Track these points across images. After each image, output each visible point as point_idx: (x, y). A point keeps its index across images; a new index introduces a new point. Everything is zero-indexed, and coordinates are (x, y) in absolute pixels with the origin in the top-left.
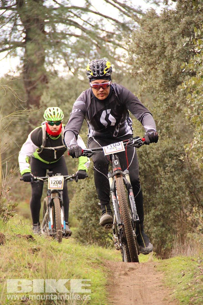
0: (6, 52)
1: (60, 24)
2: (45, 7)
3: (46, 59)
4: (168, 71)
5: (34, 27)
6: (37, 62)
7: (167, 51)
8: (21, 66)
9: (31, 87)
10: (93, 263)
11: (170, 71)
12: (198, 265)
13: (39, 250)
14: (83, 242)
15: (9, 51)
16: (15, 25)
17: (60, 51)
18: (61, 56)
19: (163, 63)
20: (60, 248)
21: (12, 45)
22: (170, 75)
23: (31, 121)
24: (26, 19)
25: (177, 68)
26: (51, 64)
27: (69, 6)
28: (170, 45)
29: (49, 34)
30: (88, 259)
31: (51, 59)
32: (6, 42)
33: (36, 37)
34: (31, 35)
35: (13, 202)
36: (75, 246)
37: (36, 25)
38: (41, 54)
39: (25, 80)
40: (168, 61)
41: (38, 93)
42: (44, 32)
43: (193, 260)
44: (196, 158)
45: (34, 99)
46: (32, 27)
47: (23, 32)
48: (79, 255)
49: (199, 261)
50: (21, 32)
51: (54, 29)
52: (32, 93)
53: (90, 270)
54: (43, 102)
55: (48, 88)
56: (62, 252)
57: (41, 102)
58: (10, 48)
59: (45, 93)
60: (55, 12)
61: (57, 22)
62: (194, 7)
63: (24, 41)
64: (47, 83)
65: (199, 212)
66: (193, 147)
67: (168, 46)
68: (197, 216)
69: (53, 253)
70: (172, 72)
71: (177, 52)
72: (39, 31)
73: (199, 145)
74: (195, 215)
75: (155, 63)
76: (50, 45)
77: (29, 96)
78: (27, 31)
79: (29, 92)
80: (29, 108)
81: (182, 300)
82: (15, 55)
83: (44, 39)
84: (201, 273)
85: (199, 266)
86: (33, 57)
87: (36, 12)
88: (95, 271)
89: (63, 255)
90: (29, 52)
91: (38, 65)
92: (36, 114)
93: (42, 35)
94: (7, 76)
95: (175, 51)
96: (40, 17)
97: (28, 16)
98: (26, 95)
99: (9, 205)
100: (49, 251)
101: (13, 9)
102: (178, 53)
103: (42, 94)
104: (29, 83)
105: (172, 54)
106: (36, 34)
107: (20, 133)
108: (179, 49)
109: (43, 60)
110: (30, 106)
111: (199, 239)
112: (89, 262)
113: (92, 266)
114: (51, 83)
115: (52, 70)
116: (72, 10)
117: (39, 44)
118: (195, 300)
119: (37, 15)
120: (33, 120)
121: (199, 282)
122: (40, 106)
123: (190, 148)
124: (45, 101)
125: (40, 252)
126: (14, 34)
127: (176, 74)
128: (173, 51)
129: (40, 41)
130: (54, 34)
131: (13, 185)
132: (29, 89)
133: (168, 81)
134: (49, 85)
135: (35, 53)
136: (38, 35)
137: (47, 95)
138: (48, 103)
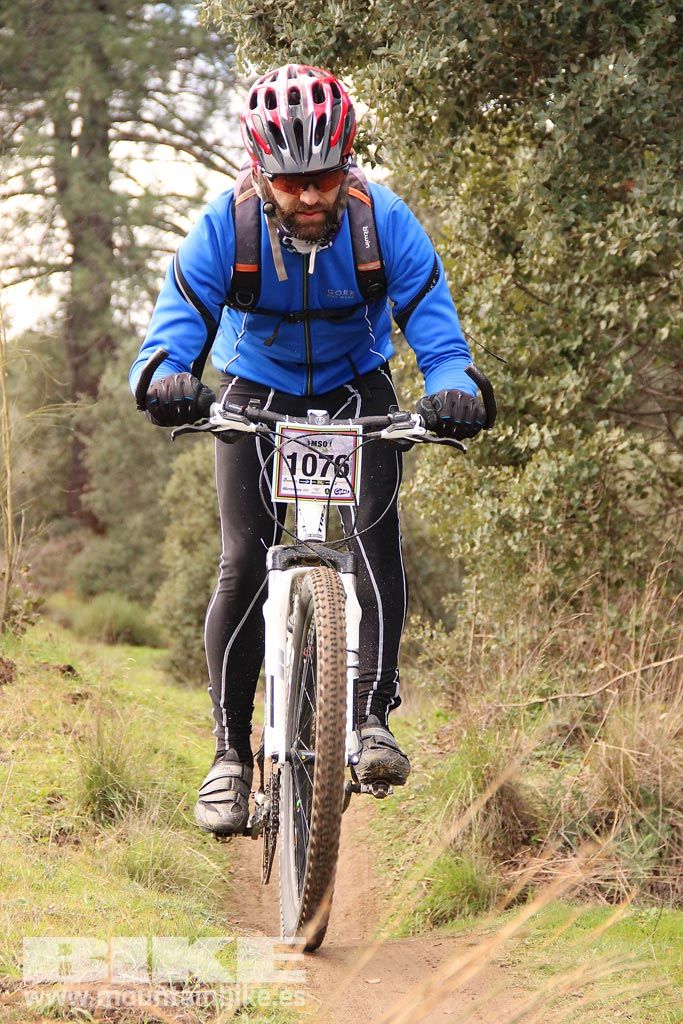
0: (31, 283)
1: (146, 227)
2: (113, 194)
3: (114, 300)
5: (89, 234)
6: (92, 306)
8: (60, 314)
9: (81, 357)
10: (199, 726)
12: (418, 734)
13: (87, 698)
14: (179, 680)
15: (38, 280)
16: (52, 227)
17: (144, 283)
18: (144, 294)
20: (131, 694)
21: (43, 269)
23: (78, 427)
24: (72, 217)
26: (124, 310)
27: (163, 192)
29: (121, 249)
30: (190, 718)
31: (123, 301)
32: (31, 263)
35: (35, 596)
36: (163, 690)
37: (93, 229)
38: (102, 291)
39: (72, 342)
41: (93, 371)
42: (111, 245)
43: (408, 725)
44: (420, 514)
45: (88, 380)
46: (86, 234)
47: (69, 241)
48: (170, 710)
49: (420, 727)
50: (63, 241)
51: (132, 237)
52: (82, 369)
53: (193, 740)
54: (105, 388)
55: (116, 359)
56: (135, 703)
57: (101, 388)
58: (40, 275)
59: (109, 370)
60: (134, 203)
61: (136, 225)
62: (423, 201)
63: (69, 260)
64: (114, 347)
65: (424, 627)
66: (414, 490)
68: (418, 634)
69: (116, 705)
72: (99, 245)
73: (427, 486)
74: (416, 631)
76: (122, 272)
77: (76, 376)
78: (75, 240)
79: (76, 367)
80: (75, 399)
81: (383, 807)
82: (49, 290)
83: (111, 259)
84: (423, 752)
85: (420, 738)
86: (85, 298)
87: (93, 204)
88: (205, 744)
89: (136, 707)
90: (77, 288)
91: (95, 314)
92: (89, 413)
93: (106, 250)
94: (30, 331)
96: (105, 217)
97: (76, 212)
98: (69, 374)
99: (26, 602)
100: (107, 700)
101: (46, 196)
103: (102, 372)
104: (75, 351)
106: (93, 249)
107: (56, 452)
109: (105, 303)
110: (80, 395)
111: (423, 681)
112: (191, 723)
113: (195, 732)
114: (122, 348)
115: (125, 324)
116: (170, 200)
117: (98, 270)
118: (408, 806)
119: (97, 209)
120: (83, 425)
121: (418, 770)
122: (98, 396)
123: (408, 493)
124: (109, 387)
125: (88, 701)
126: (46, 248)
129: (101, 263)
130: (131, 248)
131: (38, 559)
132: (76, 360)
134: (119, 352)
135: (90, 290)
136: (98, 252)
137: (115, 373)
138: (116, 388)
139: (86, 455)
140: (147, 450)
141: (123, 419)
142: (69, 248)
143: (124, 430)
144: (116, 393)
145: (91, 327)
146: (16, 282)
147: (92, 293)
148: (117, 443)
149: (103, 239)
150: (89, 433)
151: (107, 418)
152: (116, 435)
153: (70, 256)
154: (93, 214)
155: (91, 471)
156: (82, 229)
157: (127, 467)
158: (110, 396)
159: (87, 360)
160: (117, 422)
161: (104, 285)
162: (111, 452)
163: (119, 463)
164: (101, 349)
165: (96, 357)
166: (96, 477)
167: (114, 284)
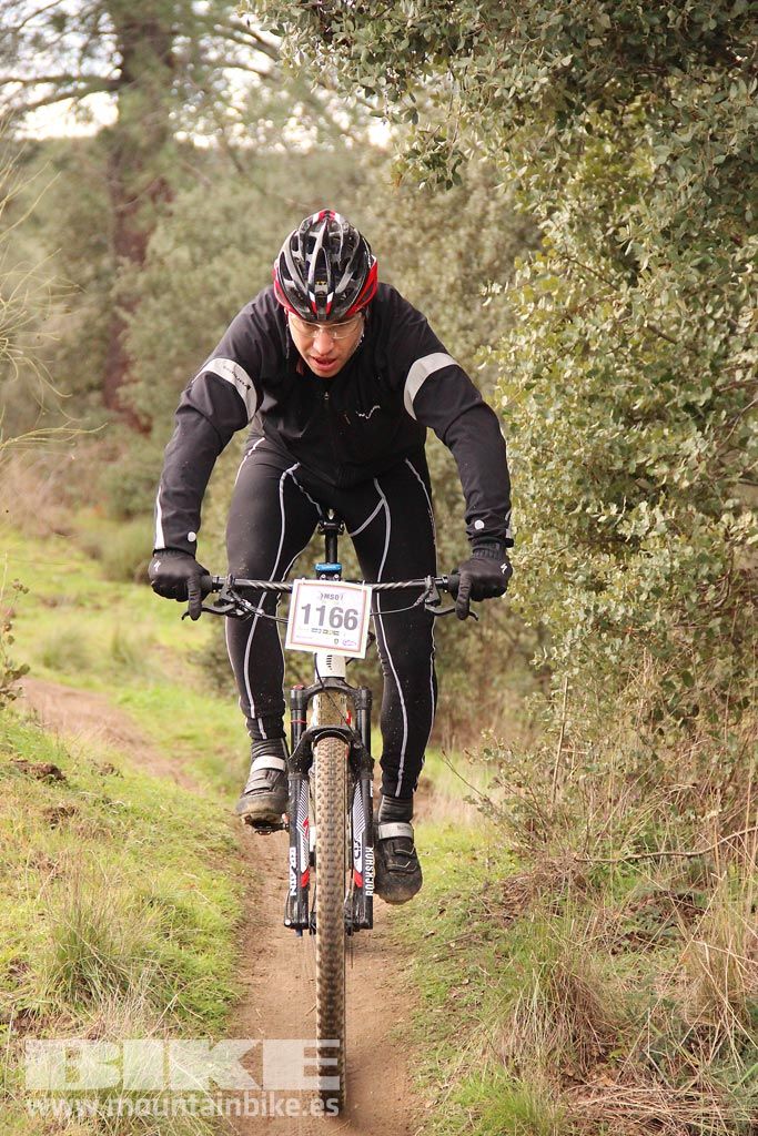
4: (472, 254)
5: (143, 46)
6: (144, 142)
7: (471, 203)
9: (127, 205)
11: (477, 254)
19: (462, 232)
22: (478, 264)
23: (119, 300)
25: (494, 249)
28: (482, 188)
33: (147, 75)
34: (134, 69)
37: (147, 40)
38: (159, 121)
39: (115, 183)
40: (474, 227)
41: (143, 224)
46: (138, 46)
47: (117, 49)
52: (127, 220)
54: (154, 252)
55: (170, 214)
57: (149, 250)
59: (160, 230)
63: (117, 75)
64: (169, 198)
67: (474, 188)
70: (482, 257)
71: (497, 209)
72: (155, 61)
75: (440, 224)
77: (121, 226)
79: (121, 215)
86: (135, 130)
87: (149, 9)
90: (125, 116)
91: (147, 152)
92: (133, 284)
95: (493, 205)
96: (164, 25)
102: (499, 212)
103: (153, 228)
104: (118, 194)
105: (486, 213)
106: (148, 67)
108: (502, 202)
110: (123, 260)
117: (152, 93)
119: (154, 16)
120: (125, 297)
122: (146, 262)
124: (160, 251)
127: (491, 263)
128: (487, 204)
129: (157, 86)
132: (121, 207)
133: (470, 278)
134: (173, 207)
135: (139, 119)
136: (154, 70)
137: (167, 234)
138: (168, 254)
139: (127, 336)
140: (205, 334)
141: (175, 294)
142: (118, 59)
143: (176, 307)
144: (166, 259)
145: (141, 167)
146: (46, 102)
147: (144, 124)
148: (166, 323)
149: (160, 54)
150: (129, 308)
151: (155, 289)
152: (166, 314)
153: (118, 67)
154: (149, 22)
155: (132, 358)
156: (135, 38)
157: (180, 354)
158: (161, 262)
159: (135, 210)
160: (167, 297)
161: (159, 115)
162: (159, 336)
163: (168, 348)
164: (153, 197)
165: (147, 208)
166: (138, 364)
167: (172, 115)
